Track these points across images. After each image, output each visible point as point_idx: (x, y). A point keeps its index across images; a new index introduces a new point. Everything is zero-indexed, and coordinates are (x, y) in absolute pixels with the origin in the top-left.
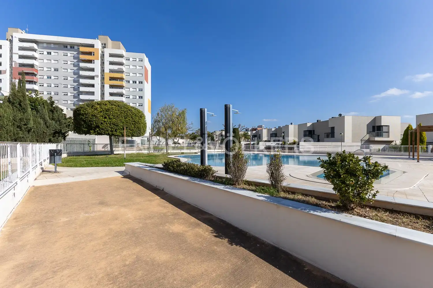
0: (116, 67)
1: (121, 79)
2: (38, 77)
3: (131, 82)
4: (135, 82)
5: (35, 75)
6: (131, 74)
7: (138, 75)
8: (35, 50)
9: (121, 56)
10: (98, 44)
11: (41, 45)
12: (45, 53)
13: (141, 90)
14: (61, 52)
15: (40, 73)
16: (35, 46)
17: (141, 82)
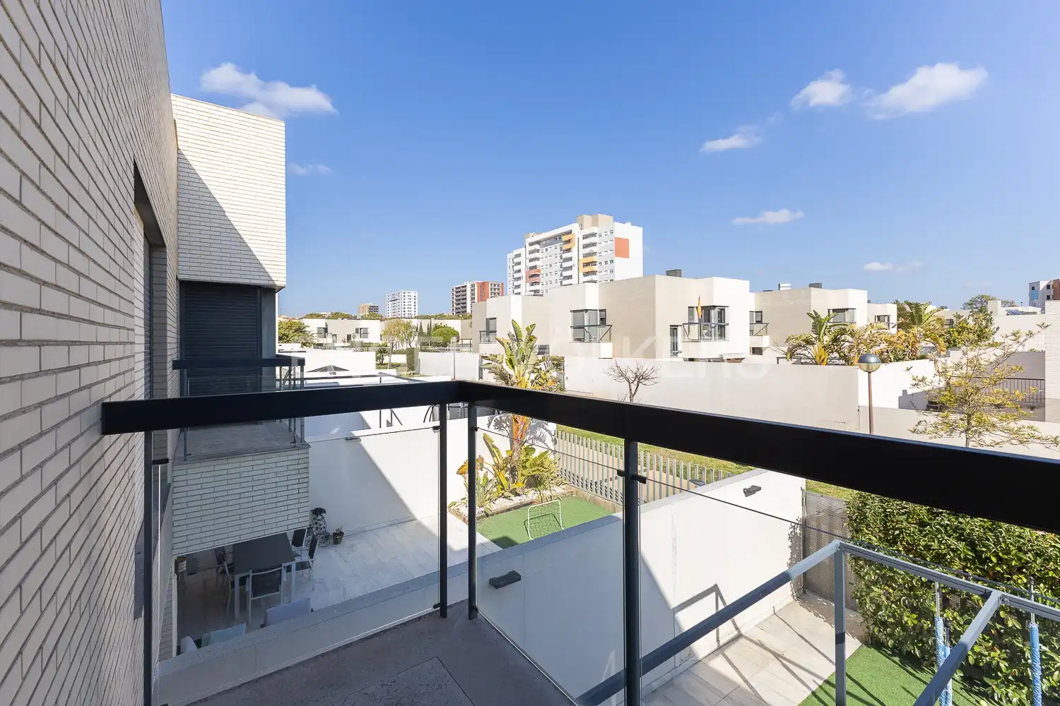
0: (587, 250)
1: (594, 263)
2: (540, 276)
3: (603, 263)
4: (606, 262)
5: (538, 275)
6: (603, 254)
7: (609, 252)
8: (538, 251)
9: (593, 235)
10: (575, 227)
11: (541, 243)
12: (544, 251)
13: (612, 271)
14: (553, 246)
15: (542, 272)
16: (537, 247)
17: (612, 261)
